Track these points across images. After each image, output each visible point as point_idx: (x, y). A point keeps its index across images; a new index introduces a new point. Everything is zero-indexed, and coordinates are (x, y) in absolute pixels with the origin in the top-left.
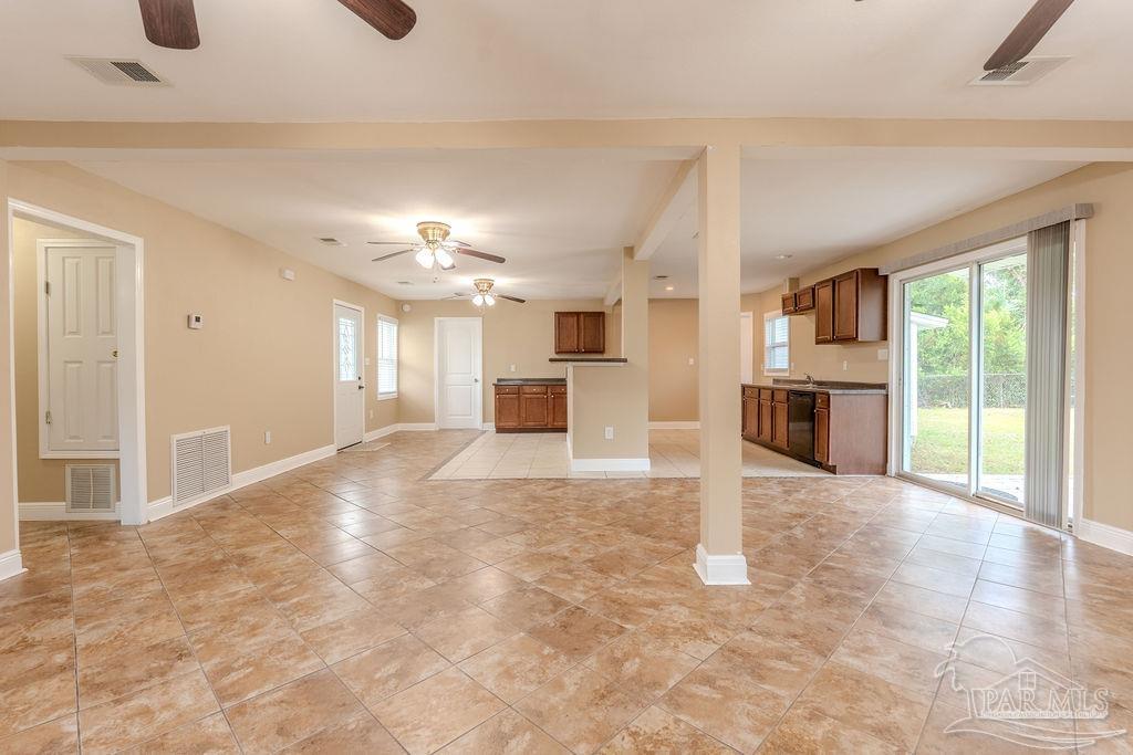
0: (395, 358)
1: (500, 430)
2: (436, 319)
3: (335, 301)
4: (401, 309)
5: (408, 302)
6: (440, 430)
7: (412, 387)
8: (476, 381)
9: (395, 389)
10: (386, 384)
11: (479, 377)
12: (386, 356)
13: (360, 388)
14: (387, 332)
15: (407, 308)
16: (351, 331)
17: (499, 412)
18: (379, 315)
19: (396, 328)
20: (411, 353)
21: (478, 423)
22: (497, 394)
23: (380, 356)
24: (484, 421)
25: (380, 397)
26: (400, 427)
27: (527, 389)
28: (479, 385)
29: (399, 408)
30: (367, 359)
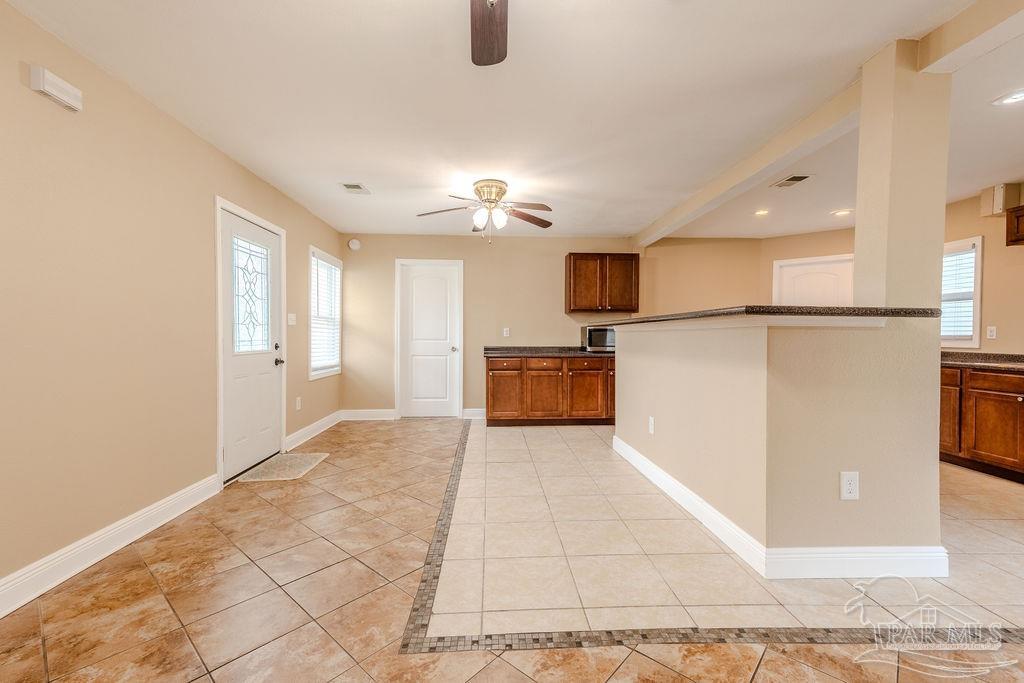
0: (338, 317)
1: (493, 422)
2: (398, 262)
3: (221, 202)
4: (345, 245)
5: (356, 236)
6: (403, 418)
7: (362, 357)
8: (454, 349)
9: (336, 360)
10: (323, 354)
11: (458, 343)
12: (324, 311)
13: (277, 362)
14: (324, 277)
15: (355, 245)
16: (258, 264)
17: (493, 396)
18: (312, 248)
19: (338, 273)
20: (360, 310)
21: (456, 409)
22: (489, 370)
23: (313, 312)
24: (464, 407)
25: (313, 375)
26: (344, 415)
27: (534, 363)
28: (458, 357)
29: (343, 387)
30: (292, 316)
